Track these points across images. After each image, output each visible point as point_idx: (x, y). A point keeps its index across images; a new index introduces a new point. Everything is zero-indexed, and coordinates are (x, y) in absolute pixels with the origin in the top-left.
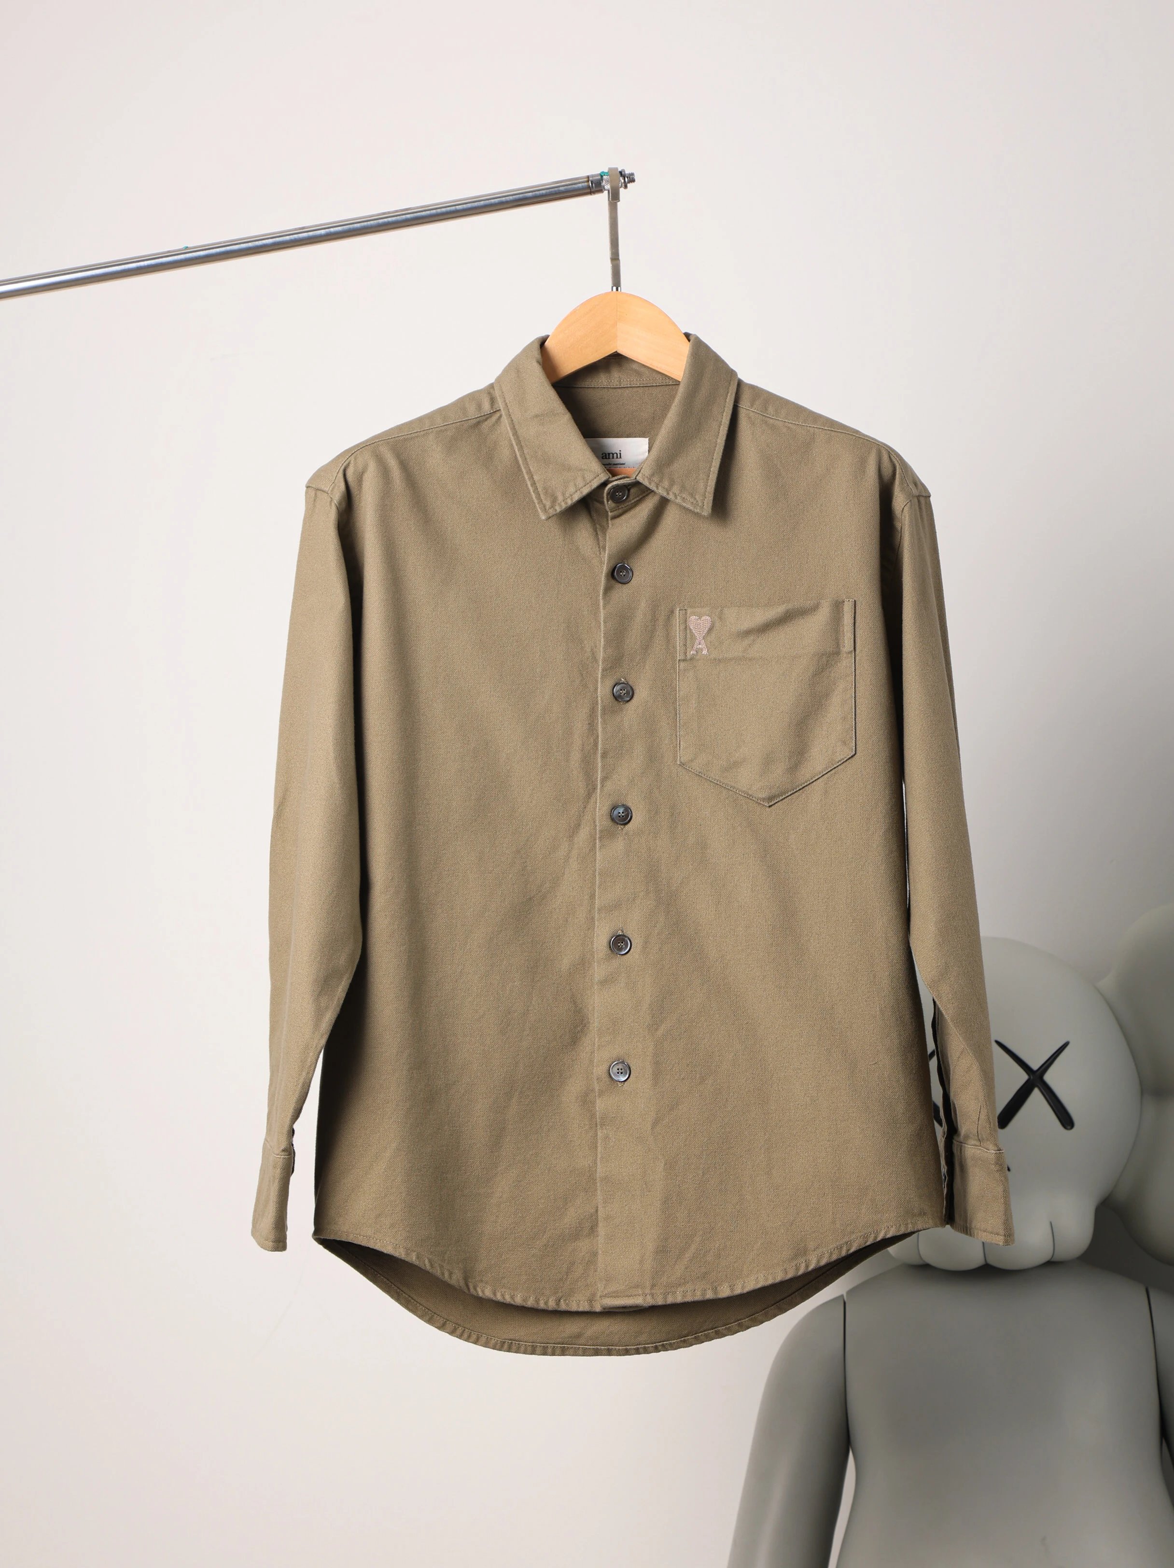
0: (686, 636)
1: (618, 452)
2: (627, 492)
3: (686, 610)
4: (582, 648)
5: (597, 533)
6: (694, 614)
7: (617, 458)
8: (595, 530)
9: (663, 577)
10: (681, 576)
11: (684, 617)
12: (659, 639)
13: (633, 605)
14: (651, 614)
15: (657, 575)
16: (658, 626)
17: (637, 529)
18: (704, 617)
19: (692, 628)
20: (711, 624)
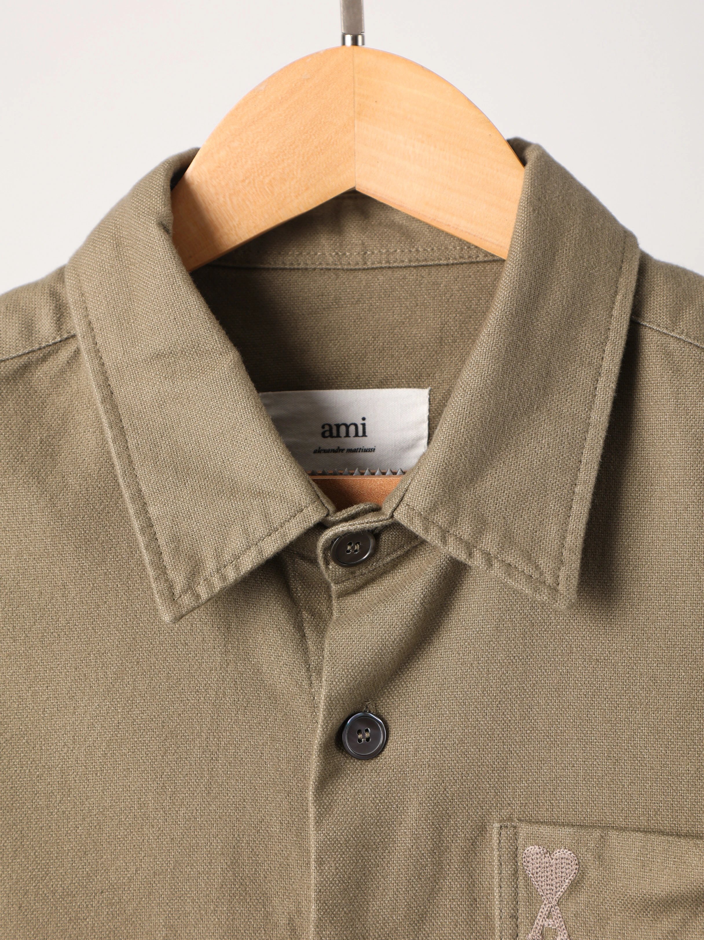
0: (516, 894)
1: (359, 422)
2: (372, 542)
3: (515, 827)
4: (267, 915)
5: (304, 636)
6: (535, 840)
7: (357, 435)
8: (299, 627)
9: (459, 745)
10: (503, 742)
11: (511, 847)
12: (450, 898)
13: (388, 815)
14: (431, 835)
15: (447, 740)
16: (448, 867)
17: (398, 629)
18: (558, 850)
19: (531, 875)
20: (576, 869)
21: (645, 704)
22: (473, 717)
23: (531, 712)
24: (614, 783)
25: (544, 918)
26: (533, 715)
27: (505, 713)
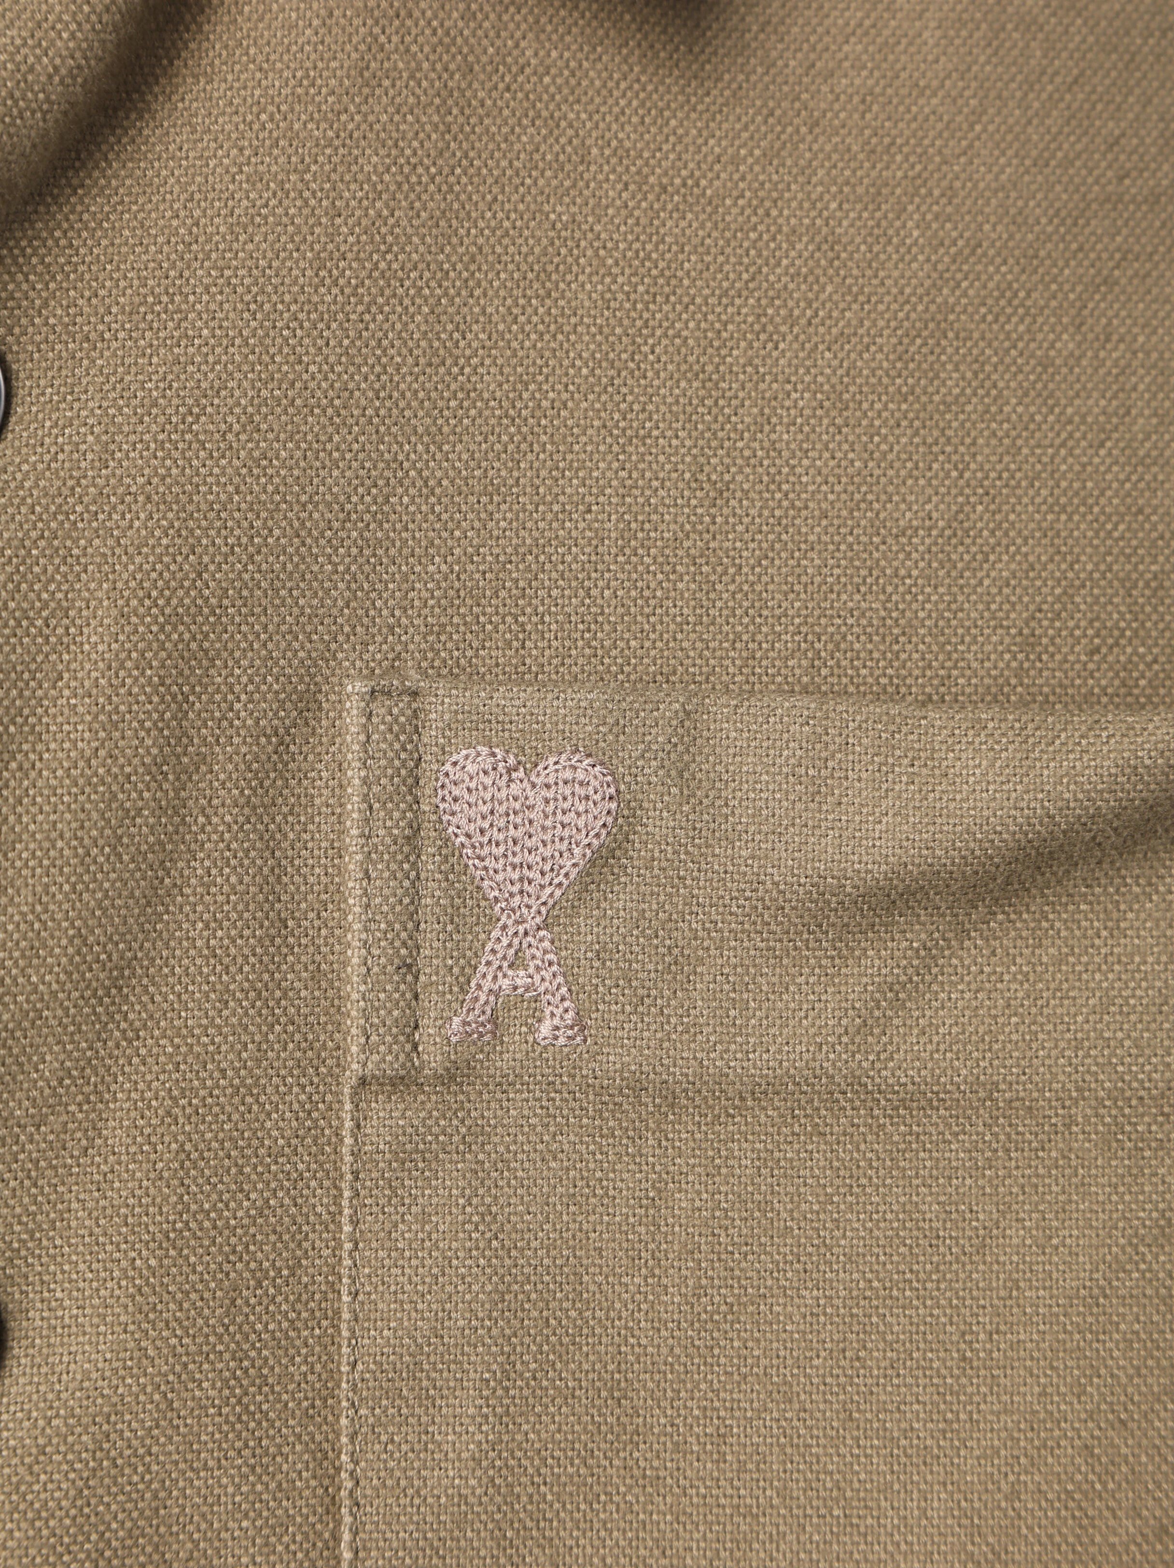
0: (416, 897)
3: (415, 694)
6: (479, 730)
9: (243, 437)
10: (377, 432)
11: (403, 756)
12: (206, 916)
13: (19, 650)
14: (155, 716)
15: (203, 419)
16: (201, 820)
17: (65, 35)
18: (555, 759)
19: (462, 839)
20: (609, 812)
21: (803, 321)
22: (286, 350)
23: (462, 344)
24: (712, 559)
25: (500, 968)
26: (468, 352)
27: (385, 343)
